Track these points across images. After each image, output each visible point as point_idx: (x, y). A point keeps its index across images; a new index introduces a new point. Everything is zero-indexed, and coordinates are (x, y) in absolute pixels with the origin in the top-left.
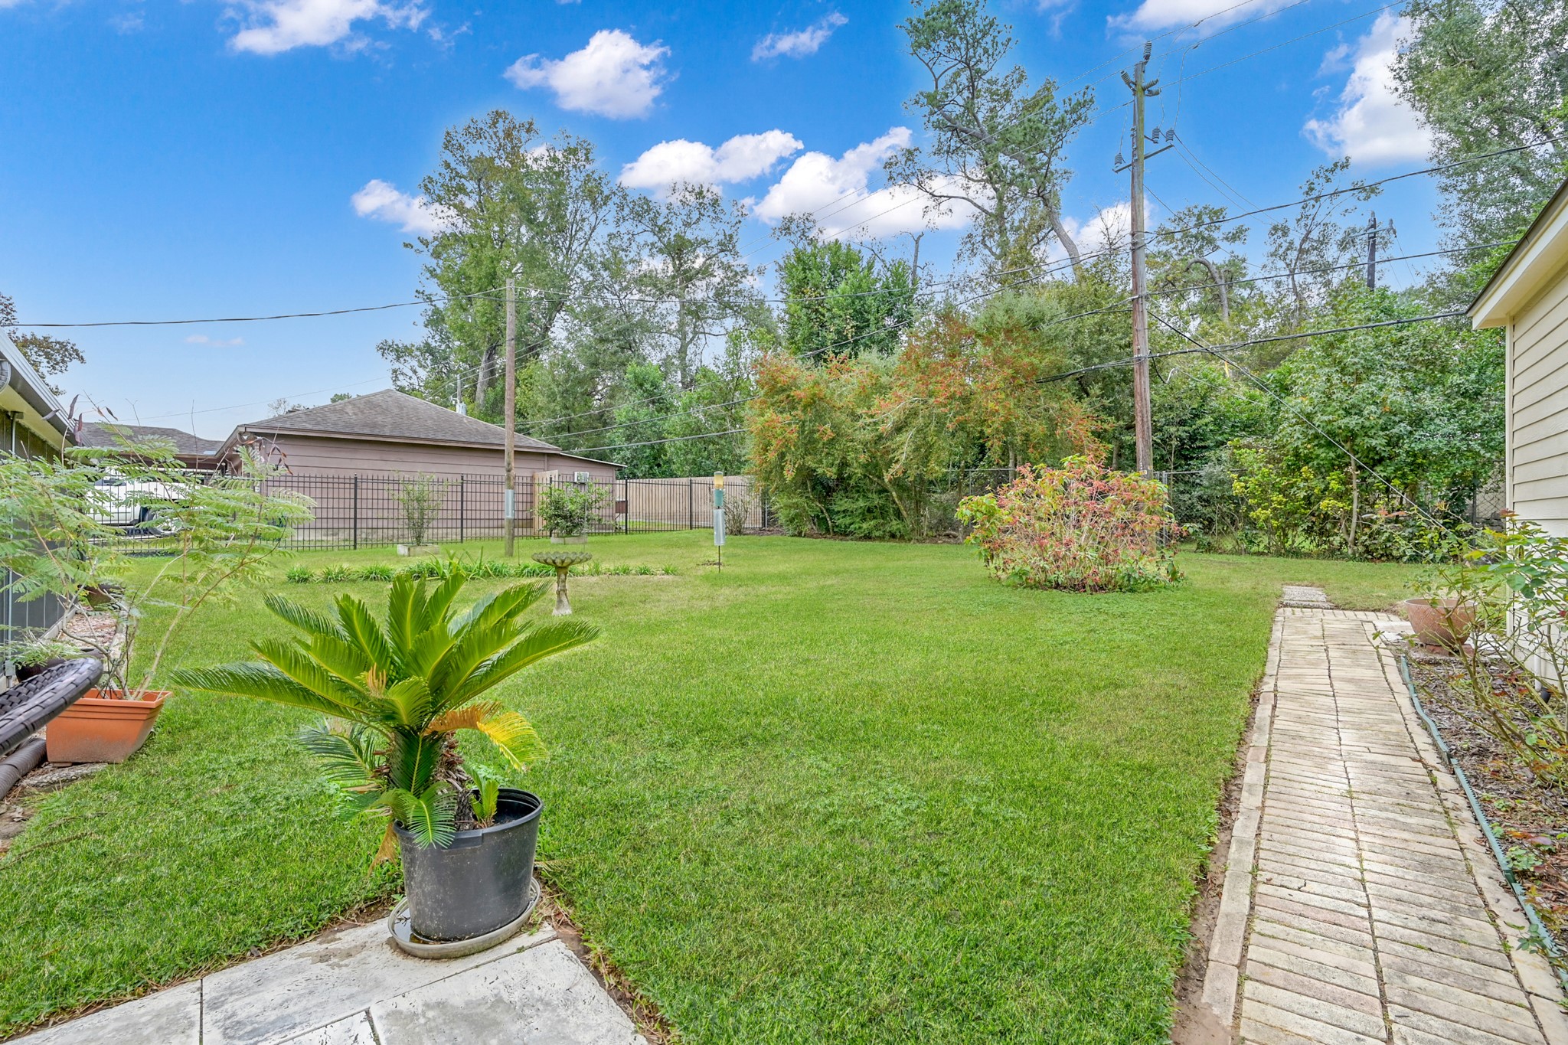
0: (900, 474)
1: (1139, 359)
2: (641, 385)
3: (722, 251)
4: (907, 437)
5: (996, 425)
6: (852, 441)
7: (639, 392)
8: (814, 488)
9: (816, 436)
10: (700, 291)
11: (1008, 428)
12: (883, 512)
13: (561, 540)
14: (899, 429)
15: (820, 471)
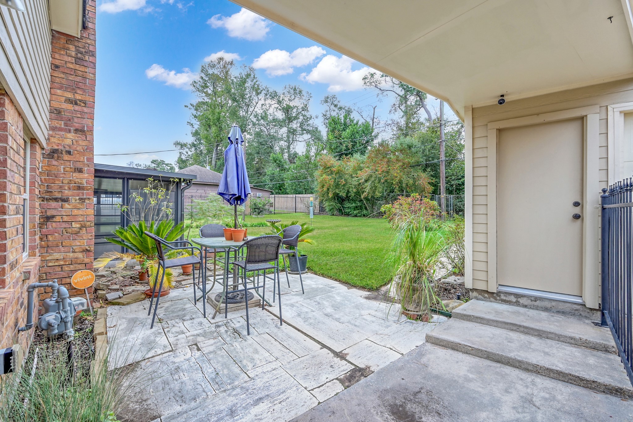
0: (366, 196)
1: (442, 160)
2: (275, 161)
3: (303, 110)
4: (368, 184)
5: (397, 181)
6: (351, 184)
7: (275, 164)
8: (338, 199)
9: (339, 183)
10: (295, 125)
11: (400, 182)
12: (361, 208)
13: (256, 216)
14: (366, 181)
15: (340, 194)
